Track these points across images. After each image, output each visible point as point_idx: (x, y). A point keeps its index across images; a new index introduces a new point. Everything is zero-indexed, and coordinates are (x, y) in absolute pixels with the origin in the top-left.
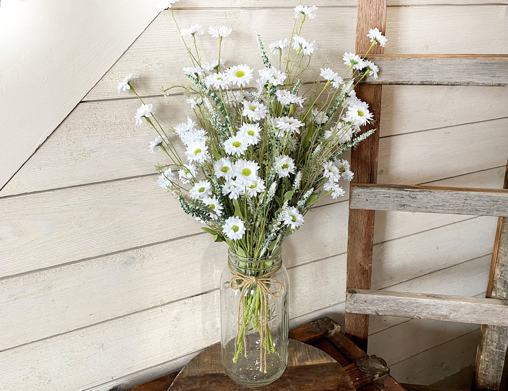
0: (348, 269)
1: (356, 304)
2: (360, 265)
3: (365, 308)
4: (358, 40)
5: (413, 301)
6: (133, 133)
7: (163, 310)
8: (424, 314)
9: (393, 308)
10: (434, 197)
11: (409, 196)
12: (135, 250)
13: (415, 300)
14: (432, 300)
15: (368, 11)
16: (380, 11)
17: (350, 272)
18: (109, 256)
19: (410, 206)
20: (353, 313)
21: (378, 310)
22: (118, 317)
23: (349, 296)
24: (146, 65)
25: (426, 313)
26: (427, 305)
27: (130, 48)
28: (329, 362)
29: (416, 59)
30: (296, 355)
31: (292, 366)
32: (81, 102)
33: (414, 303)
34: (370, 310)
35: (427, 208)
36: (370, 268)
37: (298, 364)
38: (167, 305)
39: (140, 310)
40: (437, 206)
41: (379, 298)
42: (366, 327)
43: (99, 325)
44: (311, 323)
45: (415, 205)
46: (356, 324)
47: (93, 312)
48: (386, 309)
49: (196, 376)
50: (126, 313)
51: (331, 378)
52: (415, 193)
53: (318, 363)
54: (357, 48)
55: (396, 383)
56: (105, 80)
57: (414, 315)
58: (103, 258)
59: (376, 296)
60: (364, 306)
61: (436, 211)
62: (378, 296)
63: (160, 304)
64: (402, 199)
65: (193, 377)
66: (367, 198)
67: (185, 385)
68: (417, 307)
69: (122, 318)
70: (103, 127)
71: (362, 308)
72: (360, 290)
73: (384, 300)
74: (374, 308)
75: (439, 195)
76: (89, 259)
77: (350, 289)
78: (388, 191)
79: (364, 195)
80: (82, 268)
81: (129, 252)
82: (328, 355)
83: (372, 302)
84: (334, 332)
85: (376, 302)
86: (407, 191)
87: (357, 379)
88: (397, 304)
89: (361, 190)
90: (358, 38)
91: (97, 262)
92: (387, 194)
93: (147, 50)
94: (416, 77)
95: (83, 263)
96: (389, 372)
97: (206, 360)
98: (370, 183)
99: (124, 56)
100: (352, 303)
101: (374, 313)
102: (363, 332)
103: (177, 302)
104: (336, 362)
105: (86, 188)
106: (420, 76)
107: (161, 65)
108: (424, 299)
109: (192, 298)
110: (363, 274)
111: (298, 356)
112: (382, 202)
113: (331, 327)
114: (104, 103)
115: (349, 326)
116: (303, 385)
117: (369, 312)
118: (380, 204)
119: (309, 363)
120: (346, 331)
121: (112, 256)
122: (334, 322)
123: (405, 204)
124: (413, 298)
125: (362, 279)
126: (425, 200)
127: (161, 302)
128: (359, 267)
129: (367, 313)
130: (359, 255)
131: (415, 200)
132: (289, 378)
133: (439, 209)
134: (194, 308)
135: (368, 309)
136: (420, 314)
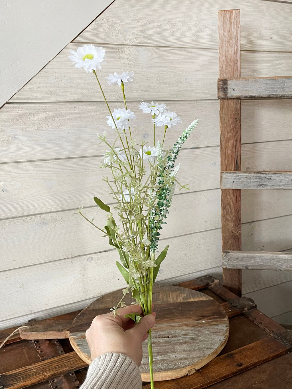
0: (223, 236)
1: (229, 261)
2: (232, 232)
3: (237, 264)
4: (221, 69)
5: (275, 257)
6: (48, 128)
7: (73, 262)
8: (284, 267)
9: (259, 263)
10: (285, 177)
11: (265, 177)
12: (50, 214)
13: (276, 256)
14: (289, 256)
15: (226, 48)
16: (235, 48)
17: (225, 238)
18: (28, 217)
19: (267, 185)
20: (228, 268)
21: (247, 265)
22: (36, 264)
23: (224, 255)
24: (57, 80)
25: (285, 266)
26: (285, 260)
27: (45, 68)
28: (207, 299)
29: (264, 79)
30: (182, 296)
31: (177, 302)
32: (6, 103)
33: (275, 259)
34: (241, 265)
35: (280, 186)
36: (240, 234)
37: (182, 301)
38: (76, 258)
39: (54, 260)
40: (288, 184)
41: (248, 256)
42: (240, 279)
43: (20, 269)
44: (196, 280)
45: (271, 184)
46: (231, 278)
47: (15, 259)
48: (254, 264)
49: (99, 309)
50: (43, 262)
51: (208, 309)
52: (270, 175)
53: (198, 300)
54: (220, 74)
55: (261, 313)
56: (25, 89)
57: (276, 268)
58: (23, 218)
59: (245, 255)
60: (236, 263)
61: (287, 188)
62: (247, 254)
63: (70, 256)
64: (260, 180)
65: (97, 310)
66: (233, 181)
67: (89, 314)
68: (278, 262)
69: (39, 265)
70: (24, 122)
71: (235, 264)
72: (232, 251)
73: (252, 257)
74: (245, 264)
75: (288, 176)
76: (12, 218)
77: (225, 251)
78: (249, 175)
79: (231, 178)
80: (6, 224)
81: (44, 215)
82: (206, 295)
83: (242, 259)
84: (214, 284)
85: (246, 259)
86: (264, 174)
87: (230, 311)
88: (262, 260)
89: (228, 174)
90: (220, 67)
91: (18, 220)
92: (249, 177)
93: (58, 70)
94: (264, 92)
95: (8, 221)
96: (256, 306)
97: (108, 300)
98: (236, 170)
99: (40, 73)
100: (227, 260)
101: (244, 268)
102: (237, 284)
103: (84, 256)
104: (213, 299)
105: (10, 165)
106: (268, 91)
107: (69, 81)
108: (283, 256)
109: (97, 254)
110: (235, 239)
111: (183, 296)
112: (245, 183)
113: (212, 281)
114: (25, 105)
115: (226, 280)
116: (185, 313)
117: (241, 267)
118: (244, 184)
119: (192, 300)
120: (224, 283)
121: (31, 217)
122: (214, 278)
123: (263, 183)
124: (274, 255)
125: (234, 243)
126: (278, 180)
127: (71, 255)
128: (231, 234)
129: (239, 268)
130: (231, 225)
131: (270, 180)
132: (174, 309)
133: (289, 186)
134: (99, 262)
135: (240, 265)
136: (281, 267)
